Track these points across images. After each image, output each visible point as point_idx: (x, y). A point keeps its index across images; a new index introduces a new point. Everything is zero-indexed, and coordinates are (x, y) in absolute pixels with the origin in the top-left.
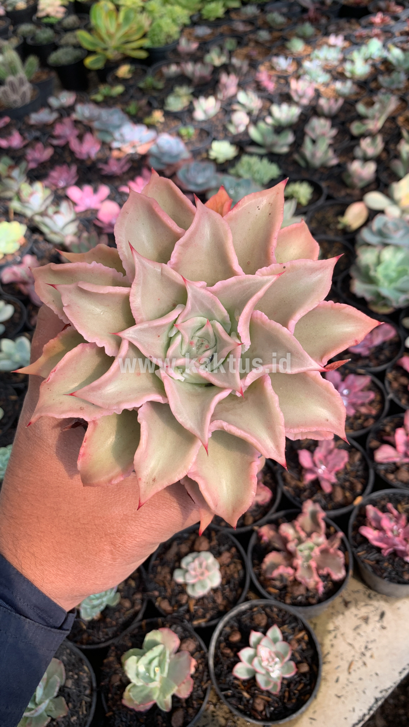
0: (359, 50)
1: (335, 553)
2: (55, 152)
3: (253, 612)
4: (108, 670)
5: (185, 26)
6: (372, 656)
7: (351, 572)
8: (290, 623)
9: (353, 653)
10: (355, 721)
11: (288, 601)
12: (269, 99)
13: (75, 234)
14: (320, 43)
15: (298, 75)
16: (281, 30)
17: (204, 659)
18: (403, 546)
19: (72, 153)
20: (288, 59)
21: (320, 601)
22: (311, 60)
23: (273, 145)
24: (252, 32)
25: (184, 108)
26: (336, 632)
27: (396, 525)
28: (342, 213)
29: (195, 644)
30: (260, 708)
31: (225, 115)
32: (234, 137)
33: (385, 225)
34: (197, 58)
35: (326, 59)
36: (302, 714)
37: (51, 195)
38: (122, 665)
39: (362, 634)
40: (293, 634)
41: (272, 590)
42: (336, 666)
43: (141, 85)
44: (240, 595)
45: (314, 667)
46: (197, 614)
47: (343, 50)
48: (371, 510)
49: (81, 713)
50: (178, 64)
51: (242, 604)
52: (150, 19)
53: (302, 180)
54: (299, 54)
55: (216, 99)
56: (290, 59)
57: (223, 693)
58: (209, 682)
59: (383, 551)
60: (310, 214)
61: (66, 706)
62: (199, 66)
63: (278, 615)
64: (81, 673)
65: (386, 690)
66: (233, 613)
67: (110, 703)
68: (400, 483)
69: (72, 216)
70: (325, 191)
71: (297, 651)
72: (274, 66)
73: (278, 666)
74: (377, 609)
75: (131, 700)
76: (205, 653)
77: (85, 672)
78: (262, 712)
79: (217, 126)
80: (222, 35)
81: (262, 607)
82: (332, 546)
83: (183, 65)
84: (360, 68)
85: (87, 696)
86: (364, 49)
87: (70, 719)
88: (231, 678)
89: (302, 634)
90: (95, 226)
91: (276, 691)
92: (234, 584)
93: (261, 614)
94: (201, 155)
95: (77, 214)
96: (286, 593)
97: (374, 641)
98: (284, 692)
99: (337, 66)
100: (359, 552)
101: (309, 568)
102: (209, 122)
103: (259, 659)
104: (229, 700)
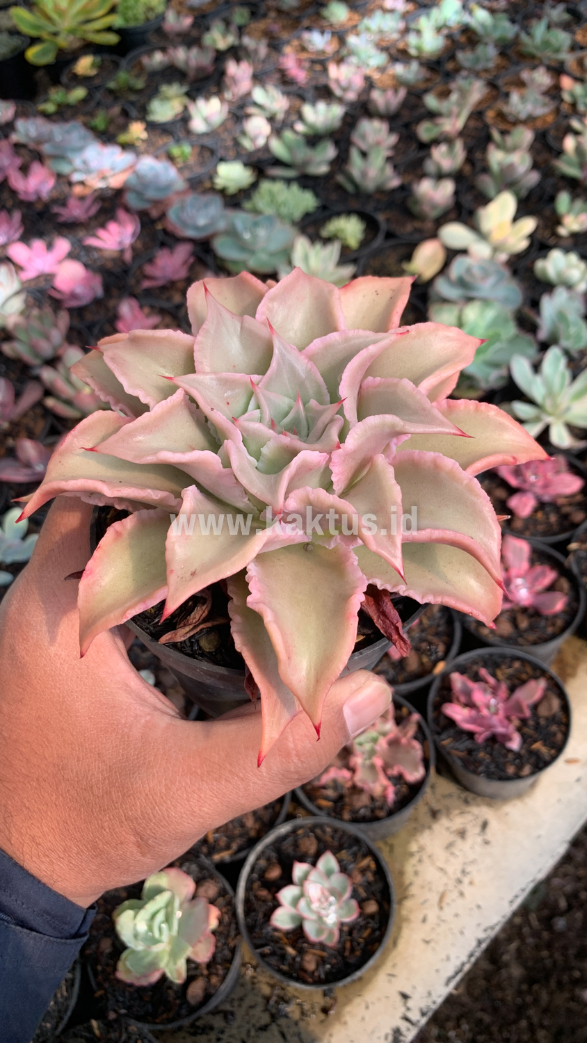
0: (428, 15)
1: (409, 744)
3: (297, 835)
4: (95, 934)
6: (471, 883)
7: (432, 770)
8: (350, 847)
9: (445, 880)
10: (450, 972)
11: (347, 816)
12: (298, 94)
13: (22, 313)
14: (372, 7)
15: (340, 56)
17: (230, 907)
18: (503, 726)
19: (14, 193)
20: (325, 35)
21: (391, 813)
22: (358, 34)
23: (306, 163)
25: (176, 116)
26: (420, 854)
27: (494, 697)
28: (409, 257)
29: (217, 887)
30: (311, 966)
31: (235, 123)
32: (250, 154)
33: (469, 270)
34: (191, 39)
35: (381, 32)
36: (376, 969)
38: (113, 923)
39: (457, 853)
40: (355, 861)
41: (324, 803)
42: (422, 900)
43: (112, 85)
44: (279, 814)
45: (386, 906)
46: (219, 844)
47: (405, 16)
48: (458, 680)
50: (164, 50)
51: (281, 826)
53: (349, 213)
54: (342, 25)
55: (222, 100)
56: (329, 32)
57: (259, 950)
58: (238, 937)
59: (476, 736)
60: (362, 262)
62: (194, 52)
63: (333, 838)
65: (492, 928)
66: (269, 839)
67: (100, 977)
68: (498, 639)
69: (16, 286)
70: (384, 227)
71: (361, 885)
72: (306, 45)
73: (333, 908)
74: (477, 818)
75: (128, 971)
76: (231, 898)
78: (313, 972)
79: (225, 140)
80: (228, 2)
81: (310, 828)
82: (405, 735)
83: (171, 51)
84: (429, 41)
86: (435, 12)
88: (269, 929)
89: (367, 861)
90: (51, 298)
91: (332, 941)
93: (309, 837)
94: (201, 184)
95: (23, 283)
96: (344, 805)
97: (473, 862)
98: (345, 943)
99: (398, 40)
100: (443, 740)
101: (372, 767)
102: (212, 134)
103: (307, 901)
104: (267, 959)
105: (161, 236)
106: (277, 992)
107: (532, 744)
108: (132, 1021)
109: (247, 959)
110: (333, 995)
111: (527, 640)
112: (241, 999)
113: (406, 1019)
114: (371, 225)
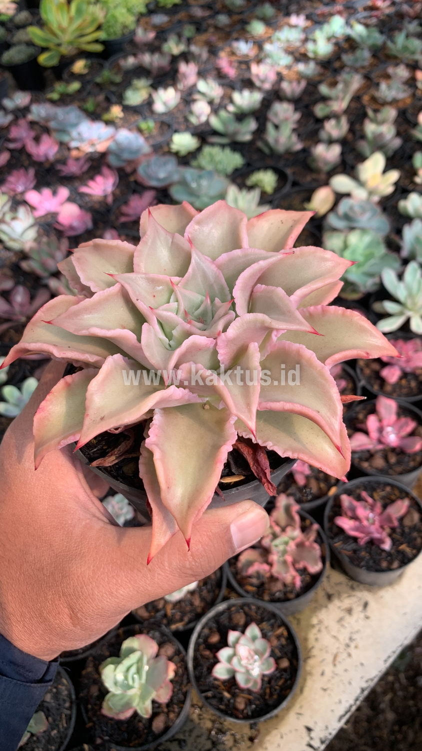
0: (321, 29)
1: (311, 546)
2: (12, 157)
3: (231, 611)
4: (86, 681)
5: (141, 15)
6: (356, 647)
7: (328, 565)
8: (269, 620)
9: (337, 645)
10: (342, 712)
11: (266, 597)
12: (230, 85)
13: (35, 240)
14: (282, 24)
15: (259, 59)
16: (241, 13)
17: (183, 663)
18: (378, 533)
19: (29, 156)
20: (249, 44)
21: (298, 596)
22: (271, 43)
23: (235, 133)
24: (211, 17)
25: (144, 101)
26: (319, 626)
27: (372, 512)
28: (308, 199)
29: (173, 648)
30: (241, 706)
31: (185, 106)
32: (196, 127)
33: (351, 208)
34: (154, 47)
35: (288, 41)
36: (288, 709)
37: (9, 200)
38: (99, 674)
39: (346, 625)
40: (272, 630)
41: (250, 588)
42: (321, 659)
43: (98, 80)
44: (217, 596)
45: (295, 662)
46: (175, 618)
47: (305, 30)
48: (346, 500)
49: (61, 726)
50: (135, 55)
51: (219, 604)
52: (105, 9)
53: (266, 168)
54: (260, 37)
55: (176, 89)
56: (251, 42)
57: (204, 694)
58: (189, 684)
59: (359, 540)
60: (275, 202)
61: (45, 720)
62: (156, 57)
63: (256, 613)
64: (60, 686)
65: (372, 680)
66: (211, 614)
67: (90, 714)
68: (375, 470)
69: (30, 221)
70: (291, 178)
71: (277, 647)
72: (234, 51)
73: (257, 664)
74: (360, 600)
75: (110, 709)
76: (184, 656)
77: (63, 684)
78: (243, 711)
79: (178, 118)
80: (180, 22)
81: (240, 606)
82: (308, 539)
83: (140, 56)
84: (322, 47)
85: (67, 709)
86: (326, 27)
87: (50, 734)
88: (211, 679)
89: (281, 630)
90: (55, 229)
91: (257, 688)
92: (211, 585)
93: (239, 612)
94: (162, 149)
95: (36, 219)
96: (264, 590)
97: (357, 632)
98: (265, 689)
99: (299, 47)
100: (336, 543)
101: (285, 562)
102: (169, 113)
103: (238, 659)
104: (209, 701)
105: (133, 186)
106: (217, 725)
107: (399, 546)
108: (113, 745)
109: (195, 702)
110: (257, 728)
111: (395, 471)
112: (191, 731)
113: (310, 746)
114: (282, 177)
